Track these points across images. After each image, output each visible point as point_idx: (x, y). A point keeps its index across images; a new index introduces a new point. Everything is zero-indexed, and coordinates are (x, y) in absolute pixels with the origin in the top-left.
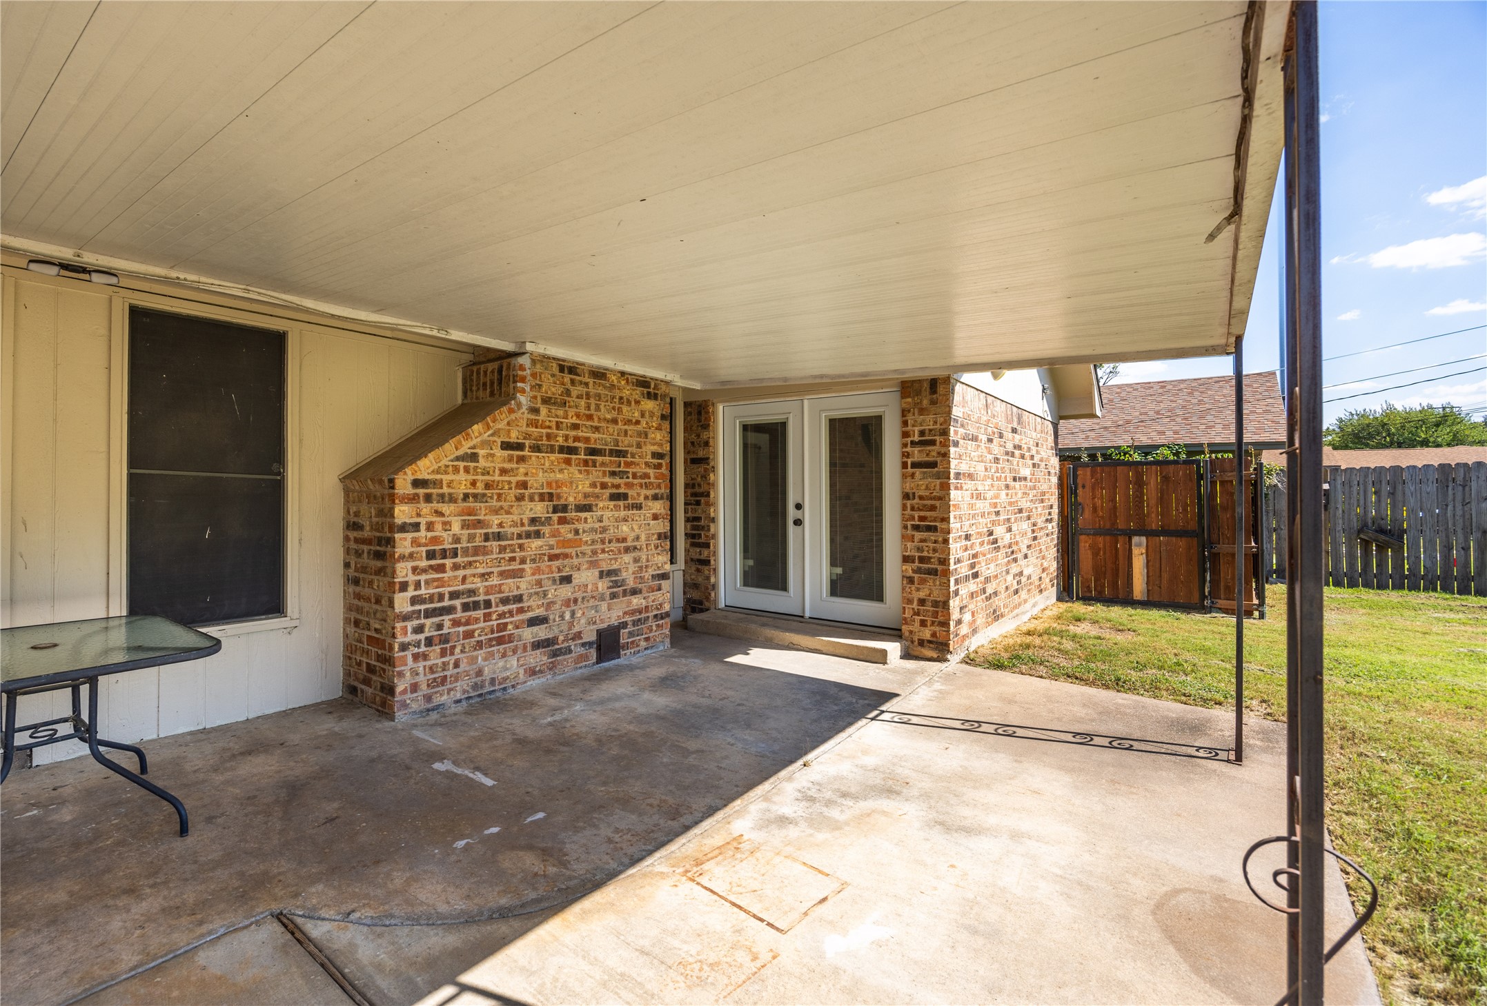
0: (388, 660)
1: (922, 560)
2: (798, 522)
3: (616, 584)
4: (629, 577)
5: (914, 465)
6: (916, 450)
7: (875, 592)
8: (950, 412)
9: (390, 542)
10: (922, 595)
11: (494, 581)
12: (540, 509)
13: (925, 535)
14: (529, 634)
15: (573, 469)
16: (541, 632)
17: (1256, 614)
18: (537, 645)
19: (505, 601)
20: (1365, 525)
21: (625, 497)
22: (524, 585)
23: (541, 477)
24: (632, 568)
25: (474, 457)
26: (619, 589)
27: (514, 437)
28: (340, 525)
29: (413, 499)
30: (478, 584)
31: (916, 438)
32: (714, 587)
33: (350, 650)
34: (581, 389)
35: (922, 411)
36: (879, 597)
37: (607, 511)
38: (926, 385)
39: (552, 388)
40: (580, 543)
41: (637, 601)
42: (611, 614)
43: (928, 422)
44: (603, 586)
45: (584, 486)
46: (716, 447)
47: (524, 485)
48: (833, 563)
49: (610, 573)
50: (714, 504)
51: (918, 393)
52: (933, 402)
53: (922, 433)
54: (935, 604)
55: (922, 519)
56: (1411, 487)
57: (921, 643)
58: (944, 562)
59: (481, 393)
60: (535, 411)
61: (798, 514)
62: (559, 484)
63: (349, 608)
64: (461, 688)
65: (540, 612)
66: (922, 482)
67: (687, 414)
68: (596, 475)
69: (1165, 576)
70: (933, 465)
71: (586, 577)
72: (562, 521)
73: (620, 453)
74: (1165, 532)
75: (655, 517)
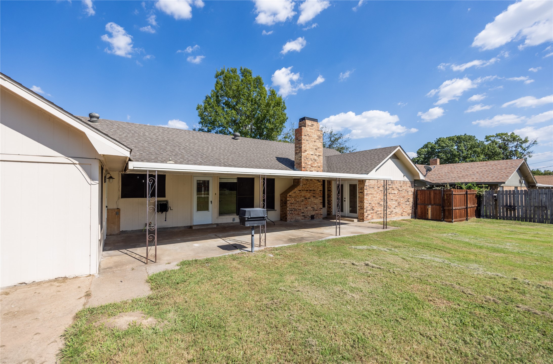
0: (286, 215)
1: (361, 207)
2: (345, 201)
3: (314, 209)
4: (316, 208)
7: (356, 212)
8: (364, 184)
9: (287, 202)
11: (298, 207)
12: (303, 198)
13: (361, 203)
14: (302, 214)
15: (308, 193)
16: (303, 214)
18: (303, 216)
19: (299, 210)
20: (507, 205)
21: (315, 197)
22: (301, 208)
23: (303, 194)
24: (316, 207)
25: (295, 192)
26: (314, 210)
27: (300, 189)
28: (280, 200)
29: (289, 197)
30: (296, 207)
31: (360, 188)
32: (332, 211)
33: (281, 215)
34: (309, 182)
35: (361, 184)
36: (357, 213)
37: (312, 199)
39: (305, 183)
40: (308, 203)
41: (317, 212)
42: (313, 213)
43: (362, 186)
44: (312, 209)
45: (309, 195)
46: (332, 188)
47: (301, 195)
48: (350, 208)
49: (313, 207)
50: (332, 198)
51: (361, 182)
54: (362, 213)
55: (361, 200)
57: (361, 219)
58: (364, 207)
59: (296, 184)
60: (303, 186)
62: (306, 195)
63: (281, 210)
64: (294, 219)
65: (303, 212)
66: (361, 195)
67: (327, 182)
68: (311, 194)
69: (435, 214)
70: (362, 192)
71: (309, 208)
72: (306, 200)
73: (315, 191)
74: (435, 205)
75: (320, 200)
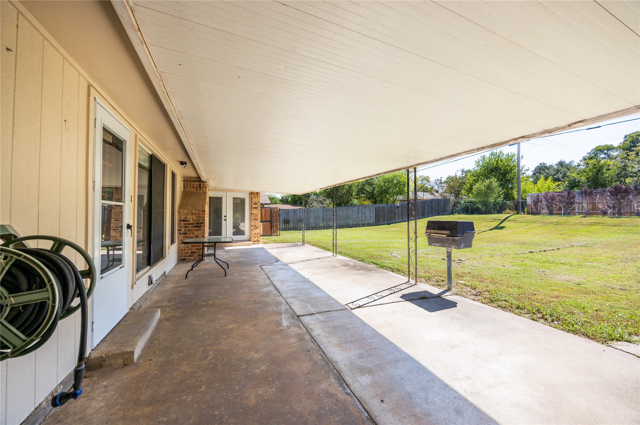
1: (255, 226)
2: (225, 220)
5: (254, 208)
6: (254, 205)
10: (255, 232)
13: (255, 221)
17: (279, 235)
20: (285, 220)
31: (254, 203)
35: (255, 198)
36: (243, 235)
38: (256, 193)
48: (233, 228)
51: (255, 194)
52: (257, 197)
53: (255, 202)
55: (255, 218)
56: (290, 213)
57: (255, 241)
59: (192, 189)
61: (225, 218)
69: (266, 230)
74: (265, 221)
